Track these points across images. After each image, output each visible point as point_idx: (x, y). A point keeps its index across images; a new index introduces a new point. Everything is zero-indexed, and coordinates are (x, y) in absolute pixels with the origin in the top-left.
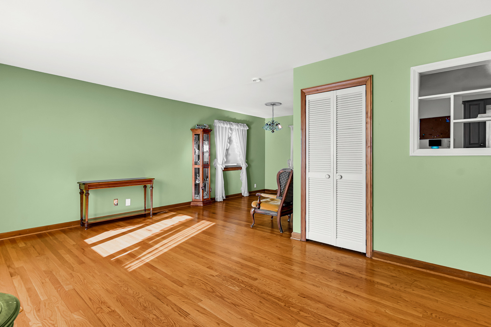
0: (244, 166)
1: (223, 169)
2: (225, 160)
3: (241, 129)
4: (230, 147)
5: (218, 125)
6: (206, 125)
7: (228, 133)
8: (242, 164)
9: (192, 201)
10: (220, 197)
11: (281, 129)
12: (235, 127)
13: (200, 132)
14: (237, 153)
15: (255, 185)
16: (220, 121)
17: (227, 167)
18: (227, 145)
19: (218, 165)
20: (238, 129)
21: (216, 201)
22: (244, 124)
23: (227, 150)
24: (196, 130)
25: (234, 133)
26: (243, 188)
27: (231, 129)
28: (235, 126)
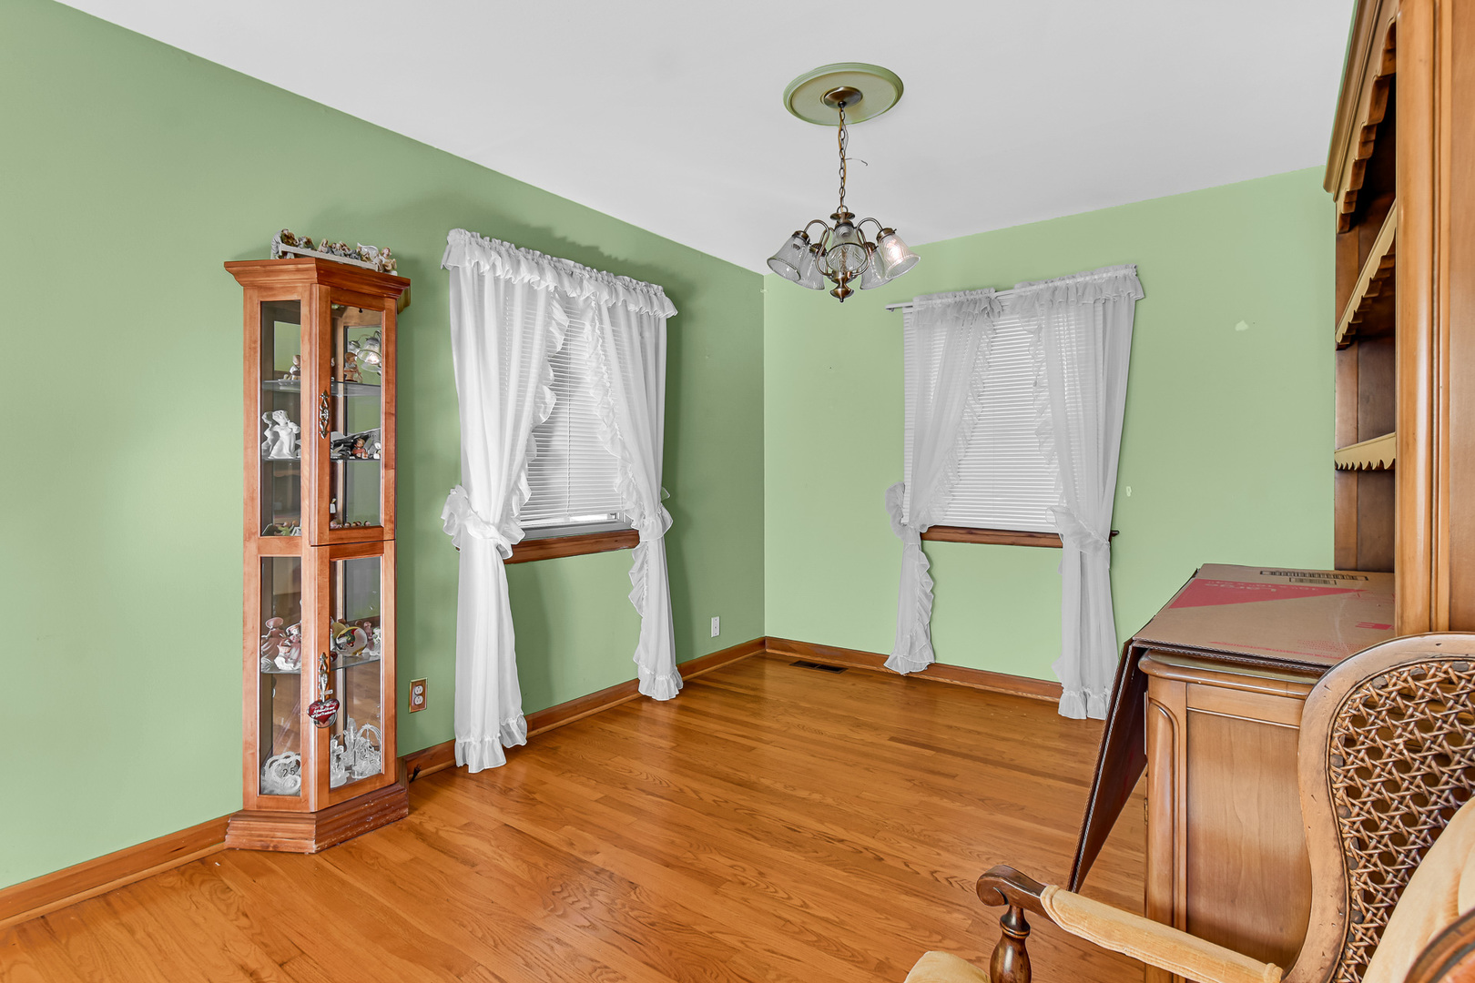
0: (651, 528)
1: (510, 554)
2: (527, 496)
3: (632, 308)
4: (564, 416)
5: (468, 266)
6: (373, 253)
7: (547, 324)
8: (642, 515)
9: (236, 816)
10: (487, 739)
11: (896, 271)
12: (592, 289)
13: (302, 289)
14: (607, 448)
15: (715, 622)
16: (486, 242)
17: (535, 536)
18: (539, 397)
19: (472, 531)
20: (611, 310)
21: (460, 763)
22: (650, 282)
23: (542, 432)
24: (269, 273)
25: (588, 331)
26: (647, 651)
27: (568, 305)
28: (590, 290)
